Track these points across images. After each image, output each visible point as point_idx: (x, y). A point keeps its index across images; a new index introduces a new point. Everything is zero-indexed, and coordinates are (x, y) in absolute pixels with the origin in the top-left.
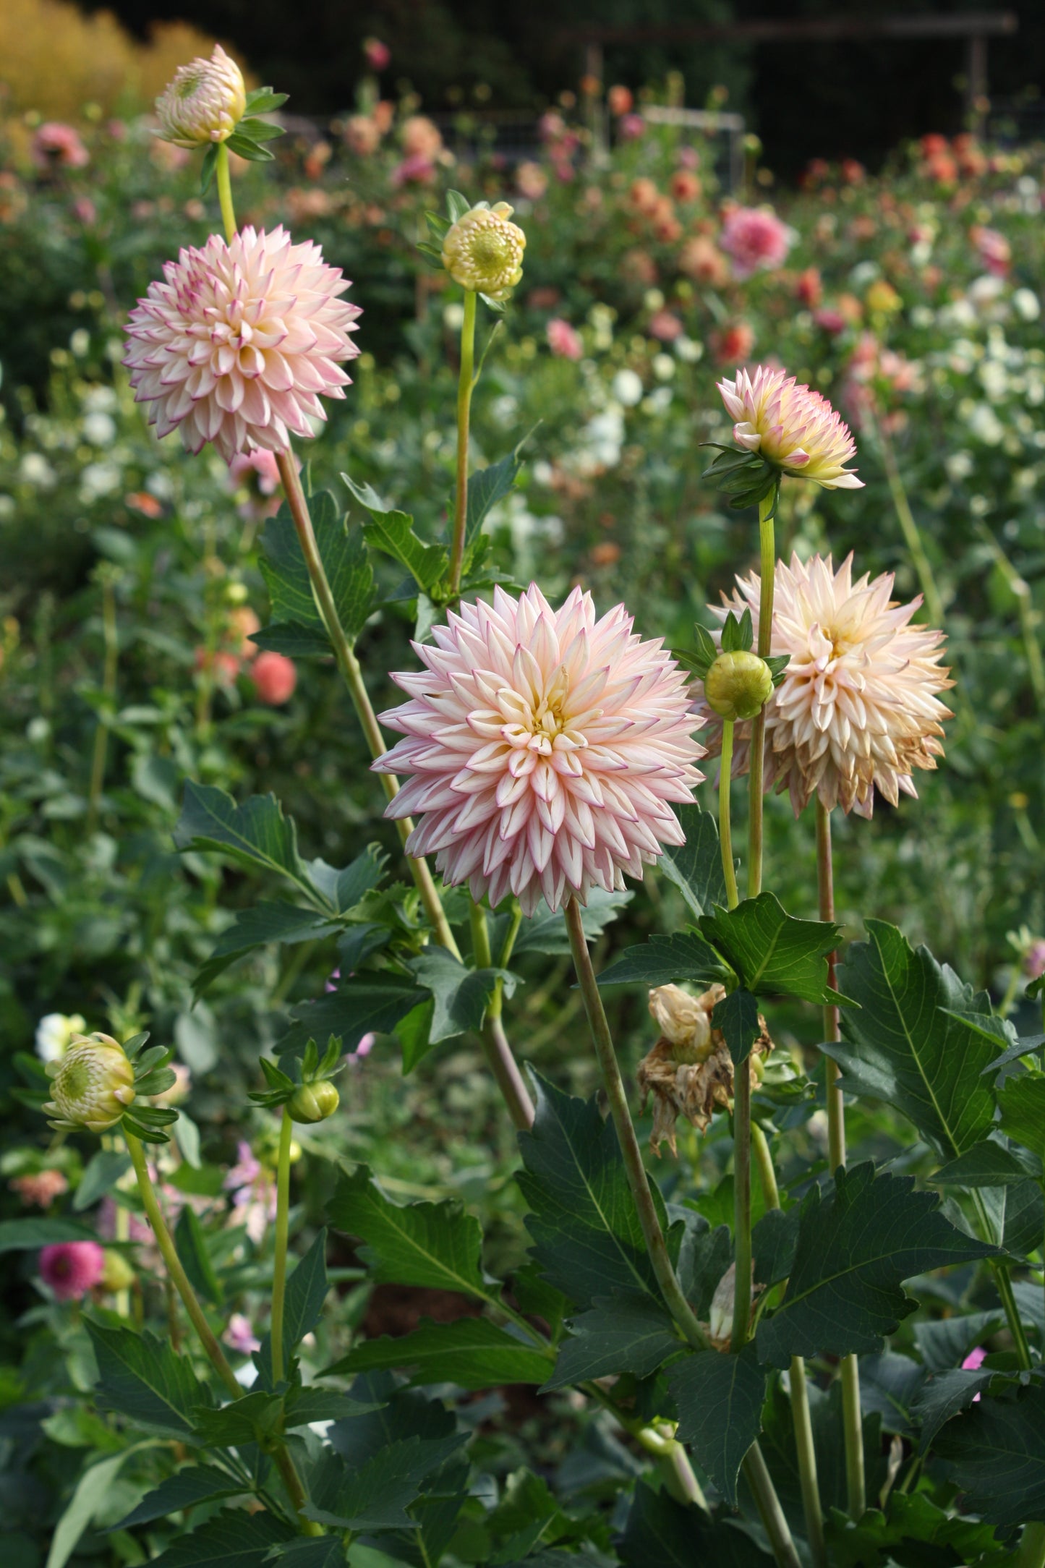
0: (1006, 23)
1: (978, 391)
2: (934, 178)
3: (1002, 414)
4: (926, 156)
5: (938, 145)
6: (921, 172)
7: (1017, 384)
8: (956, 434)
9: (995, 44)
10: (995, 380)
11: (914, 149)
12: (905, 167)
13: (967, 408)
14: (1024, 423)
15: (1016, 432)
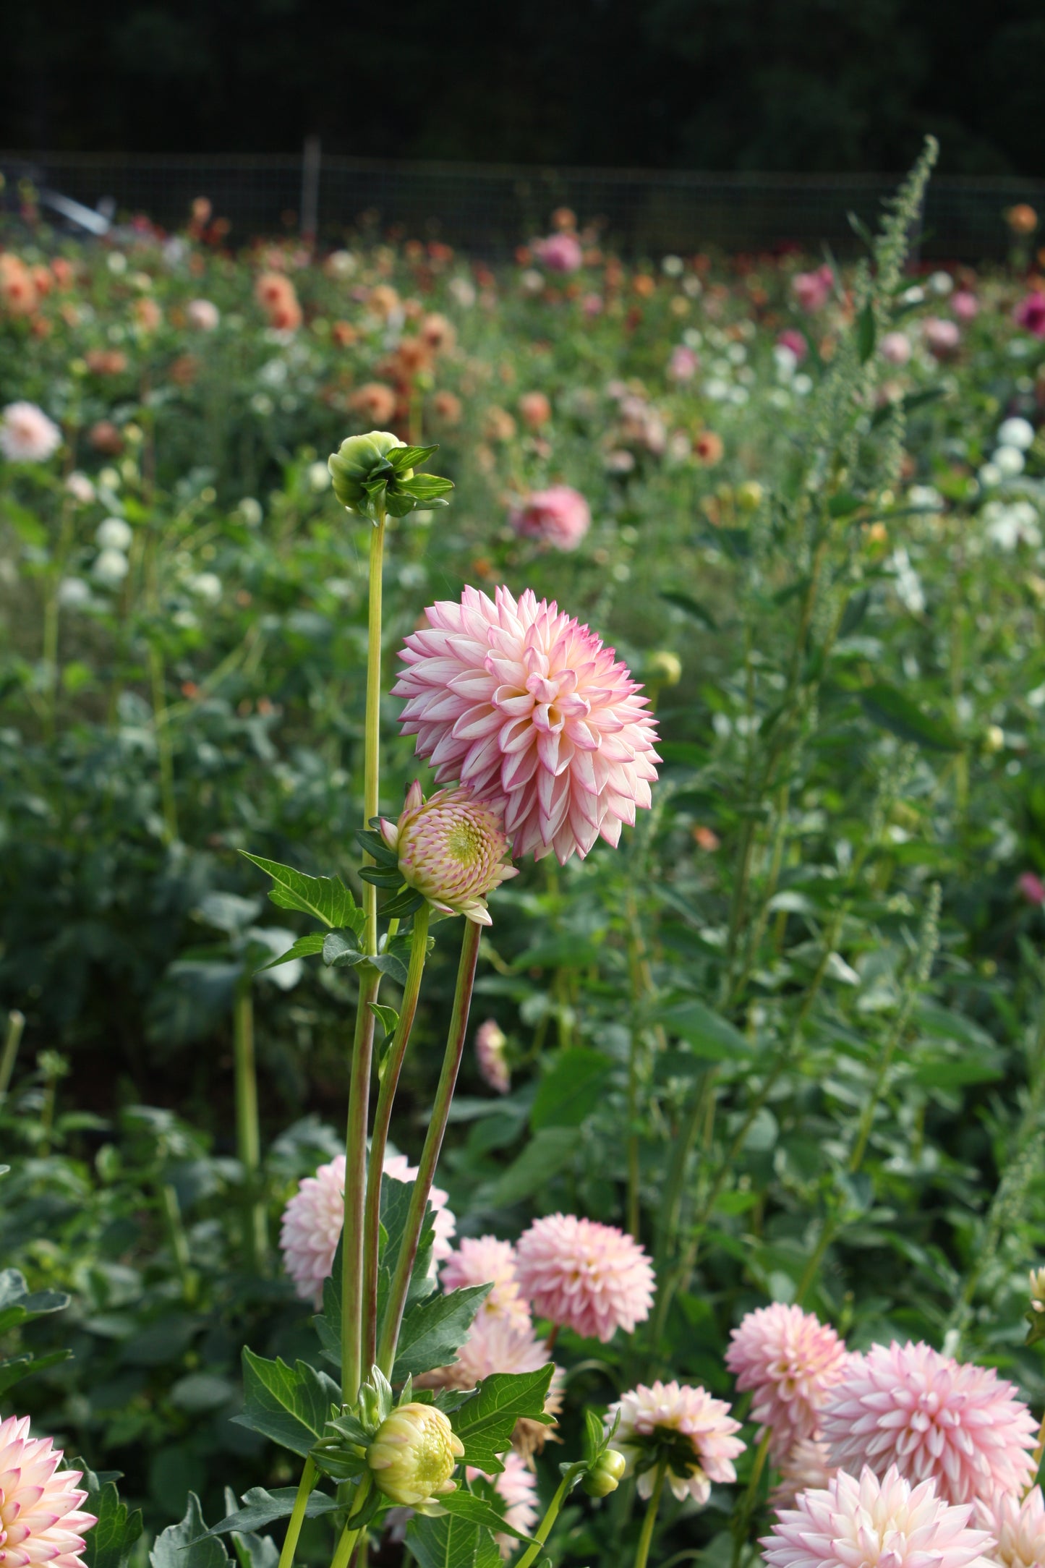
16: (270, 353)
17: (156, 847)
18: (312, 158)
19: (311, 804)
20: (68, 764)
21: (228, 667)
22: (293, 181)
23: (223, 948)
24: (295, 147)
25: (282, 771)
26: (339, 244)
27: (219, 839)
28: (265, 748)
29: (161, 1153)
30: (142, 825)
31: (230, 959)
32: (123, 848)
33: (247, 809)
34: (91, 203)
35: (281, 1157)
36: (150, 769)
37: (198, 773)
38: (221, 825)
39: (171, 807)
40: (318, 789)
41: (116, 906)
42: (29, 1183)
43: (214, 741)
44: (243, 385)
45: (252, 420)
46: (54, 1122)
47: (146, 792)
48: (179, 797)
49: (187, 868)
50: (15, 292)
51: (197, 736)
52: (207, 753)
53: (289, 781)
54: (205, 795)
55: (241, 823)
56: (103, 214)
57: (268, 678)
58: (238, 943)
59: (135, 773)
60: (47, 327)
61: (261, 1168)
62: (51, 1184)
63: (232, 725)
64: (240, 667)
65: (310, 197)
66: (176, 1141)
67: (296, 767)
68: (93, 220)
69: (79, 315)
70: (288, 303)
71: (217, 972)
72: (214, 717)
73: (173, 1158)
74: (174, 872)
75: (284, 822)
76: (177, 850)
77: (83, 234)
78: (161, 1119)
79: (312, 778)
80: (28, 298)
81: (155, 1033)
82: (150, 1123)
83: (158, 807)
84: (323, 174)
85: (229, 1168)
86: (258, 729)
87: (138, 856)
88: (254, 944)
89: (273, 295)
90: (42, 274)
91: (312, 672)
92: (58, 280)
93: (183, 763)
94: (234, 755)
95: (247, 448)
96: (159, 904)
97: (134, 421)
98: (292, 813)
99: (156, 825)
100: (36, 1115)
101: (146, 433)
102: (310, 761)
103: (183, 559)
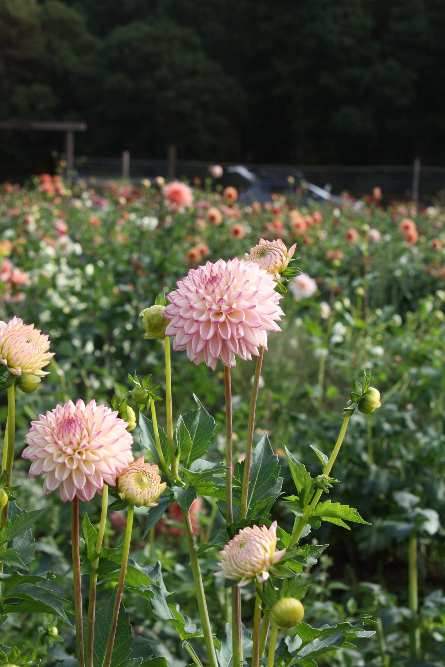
0: (82, 127)
1: (54, 286)
2: (44, 193)
3: (63, 296)
4: (42, 182)
5: (47, 178)
6: (40, 189)
7: (71, 283)
8: (43, 304)
9: (77, 135)
10: (62, 281)
11: (36, 180)
12: (32, 187)
13: (50, 292)
14: (74, 300)
15: (69, 303)
16: (403, 251)
17: (364, 466)
18: (417, 167)
19: (433, 450)
20: (327, 429)
21: (394, 390)
22: (409, 177)
23: (404, 516)
24: (410, 162)
25: (419, 435)
26: (429, 204)
27: (390, 463)
28: (412, 426)
29: (376, 603)
30: (359, 456)
31: (407, 520)
32: (350, 466)
33: (404, 451)
34: (322, 186)
35: (428, 608)
36: (363, 432)
37: (383, 435)
38: (391, 457)
39: (371, 449)
40: (436, 444)
41: (346, 491)
42: (316, 611)
43: (389, 421)
44: (391, 265)
45: (395, 279)
46: (326, 586)
47: (361, 442)
48: (374, 445)
49: (378, 476)
50: (298, 226)
51: (382, 419)
52: (387, 427)
53: (423, 440)
54: (385, 445)
55: (401, 457)
56: (327, 191)
57: (412, 394)
58: (411, 514)
59: (357, 435)
60: (311, 241)
61: (419, 612)
62: (324, 612)
63: (397, 415)
64: (399, 389)
65: (416, 183)
66: (382, 598)
67: (425, 433)
68: (324, 193)
69: (323, 235)
70: (413, 231)
71: (402, 526)
72: (390, 411)
73: (380, 605)
74: (372, 477)
75: (419, 457)
76: (374, 468)
77: (319, 199)
78: (376, 588)
79: (433, 439)
80: (303, 228)
81: (362, 546)
82: (371, 590)
83: (366, 449)
84: (421, 173)
85: (406, 612)
86: (408, 416)
87: (356, 469)
88: (419, 515)
89: (407, 228)
90: (309, 219)
91: (431, 392)
92: (316, 221)
93: (376, 430)
94: (398, 428)
95: (394, 291)
96: (365, 491)
97: (361, 286)
98: (424, 454)
99: (365, 457)
100: (319, 583)
101: (366, 291)
102: (432, 431)
103: (368, 340)
